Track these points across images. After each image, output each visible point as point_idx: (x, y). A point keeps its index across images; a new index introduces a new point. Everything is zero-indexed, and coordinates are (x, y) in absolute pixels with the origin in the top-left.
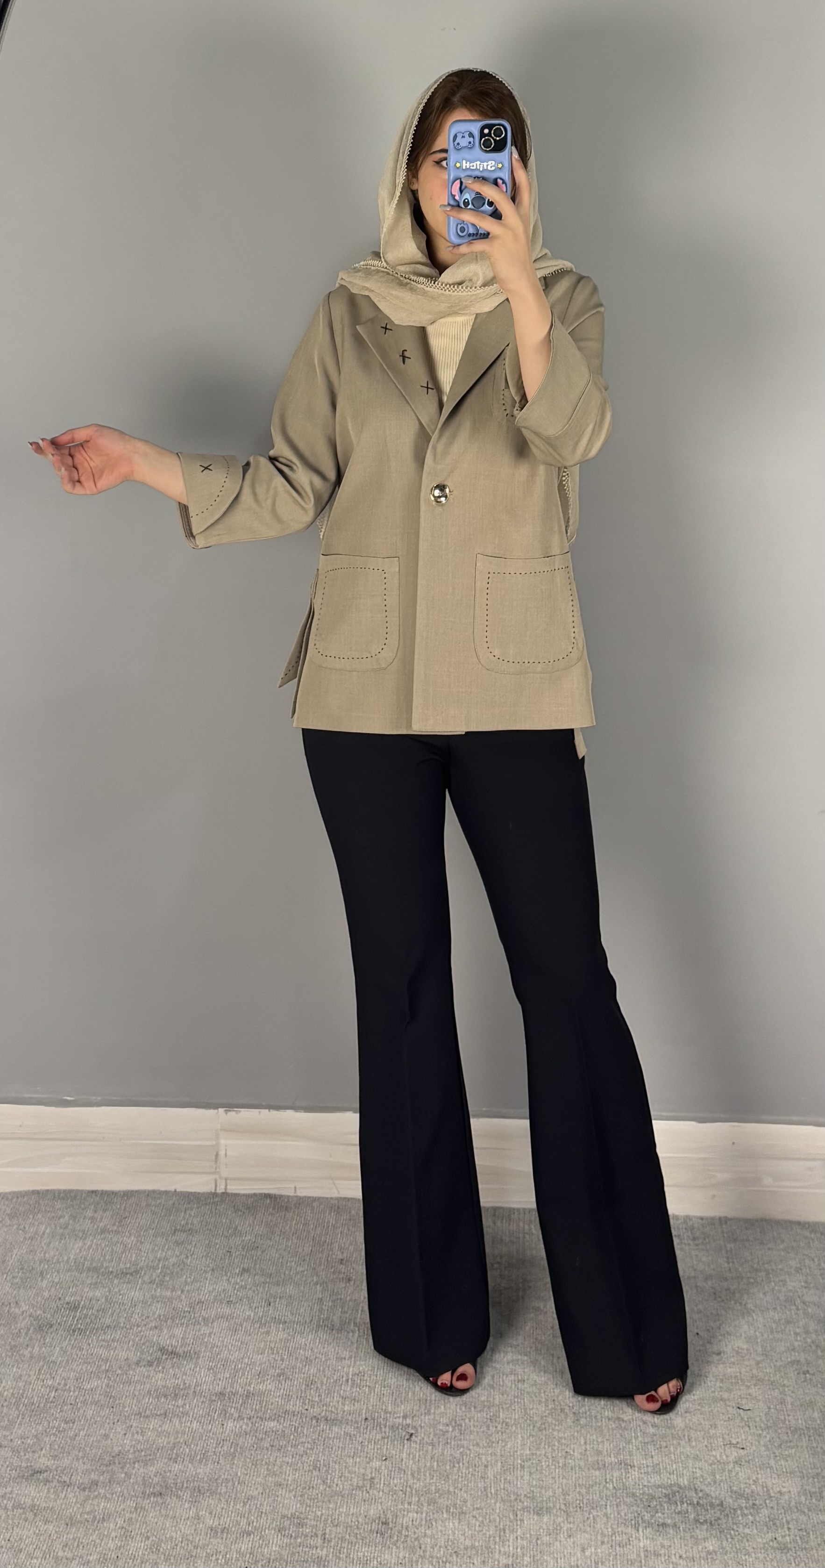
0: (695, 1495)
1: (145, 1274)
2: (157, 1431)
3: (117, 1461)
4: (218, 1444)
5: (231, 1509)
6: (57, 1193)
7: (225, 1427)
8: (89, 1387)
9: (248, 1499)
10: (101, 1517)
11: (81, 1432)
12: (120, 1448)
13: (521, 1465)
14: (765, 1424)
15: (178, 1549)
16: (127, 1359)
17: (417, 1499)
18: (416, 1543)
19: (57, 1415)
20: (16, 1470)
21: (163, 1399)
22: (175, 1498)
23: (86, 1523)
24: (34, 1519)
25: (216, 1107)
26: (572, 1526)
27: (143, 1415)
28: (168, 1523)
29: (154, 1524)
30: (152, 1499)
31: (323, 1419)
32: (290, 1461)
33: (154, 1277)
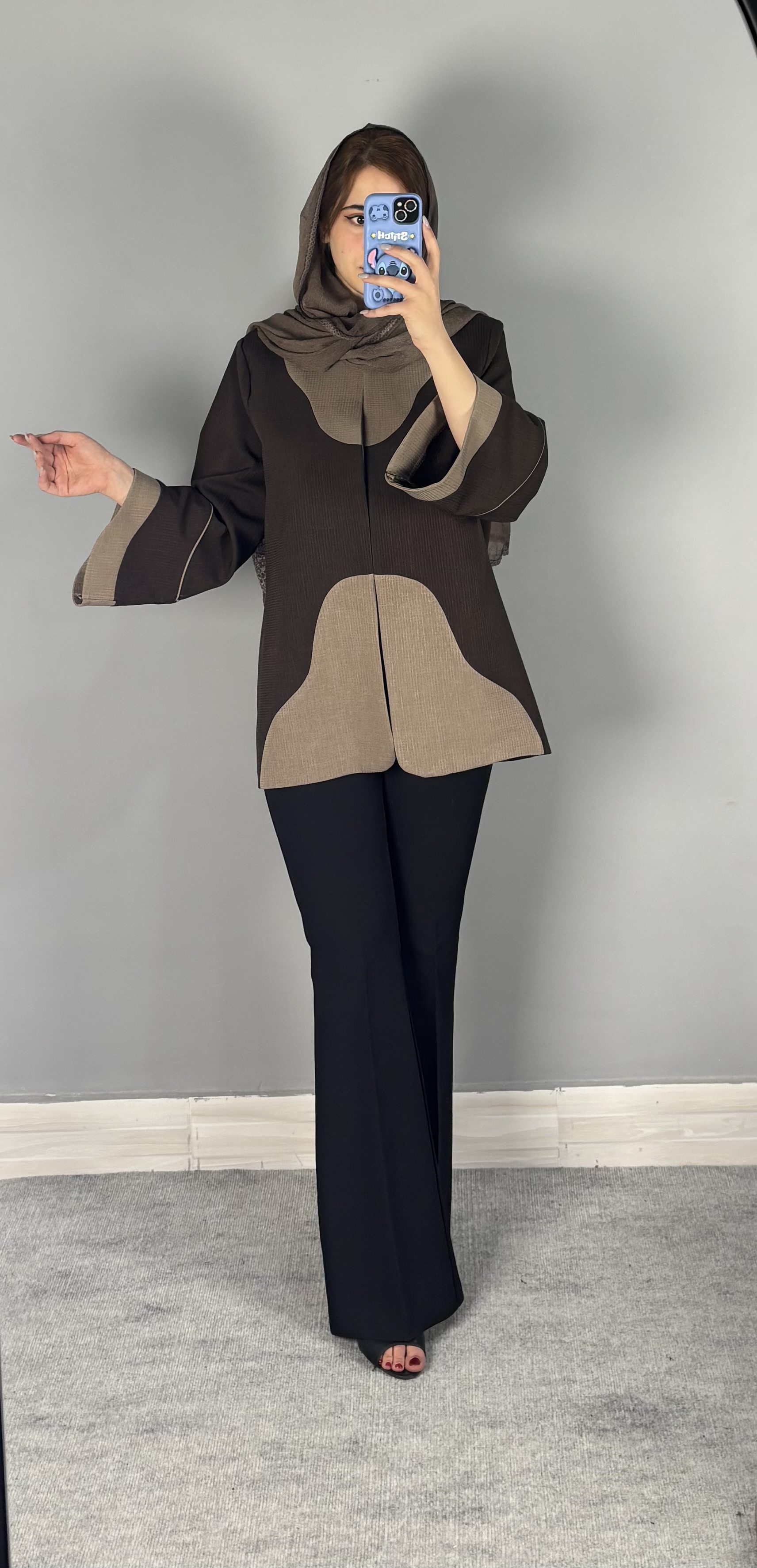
0: (631, 1403)
1: (128, 1243)
2: (147, 1376)
3: (111, 1405)
4: (203, 1383)
5: (217, 1439)
6: (44, 1178)
7: (208, 1368)
8: (82, 1342)
9: (232, 1430)
10: (100, 1454)
11: (78, 1381)
12: (114, 1393)
13: (475, 1385)
14: (691, 1338)
15: (171, 1477)
16: (116, 1316)
17: (384, 1420)
18: (385, 1457)
19: (56, 1368)
20: (20, 1419)
21: (151, 1349)
22: (166, 1433)
23: (86, 1460)
24: (39, 1459)
25: (186, 1096)
26: (522, 1436)
27: (133, 1362)
28: (160, 1455)
29: (148, 1457)
30: (145, 1435)
31: (296, 1357)
32: (268, 1394)
33: (137, 1245)
